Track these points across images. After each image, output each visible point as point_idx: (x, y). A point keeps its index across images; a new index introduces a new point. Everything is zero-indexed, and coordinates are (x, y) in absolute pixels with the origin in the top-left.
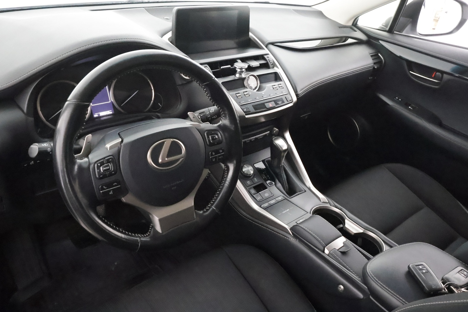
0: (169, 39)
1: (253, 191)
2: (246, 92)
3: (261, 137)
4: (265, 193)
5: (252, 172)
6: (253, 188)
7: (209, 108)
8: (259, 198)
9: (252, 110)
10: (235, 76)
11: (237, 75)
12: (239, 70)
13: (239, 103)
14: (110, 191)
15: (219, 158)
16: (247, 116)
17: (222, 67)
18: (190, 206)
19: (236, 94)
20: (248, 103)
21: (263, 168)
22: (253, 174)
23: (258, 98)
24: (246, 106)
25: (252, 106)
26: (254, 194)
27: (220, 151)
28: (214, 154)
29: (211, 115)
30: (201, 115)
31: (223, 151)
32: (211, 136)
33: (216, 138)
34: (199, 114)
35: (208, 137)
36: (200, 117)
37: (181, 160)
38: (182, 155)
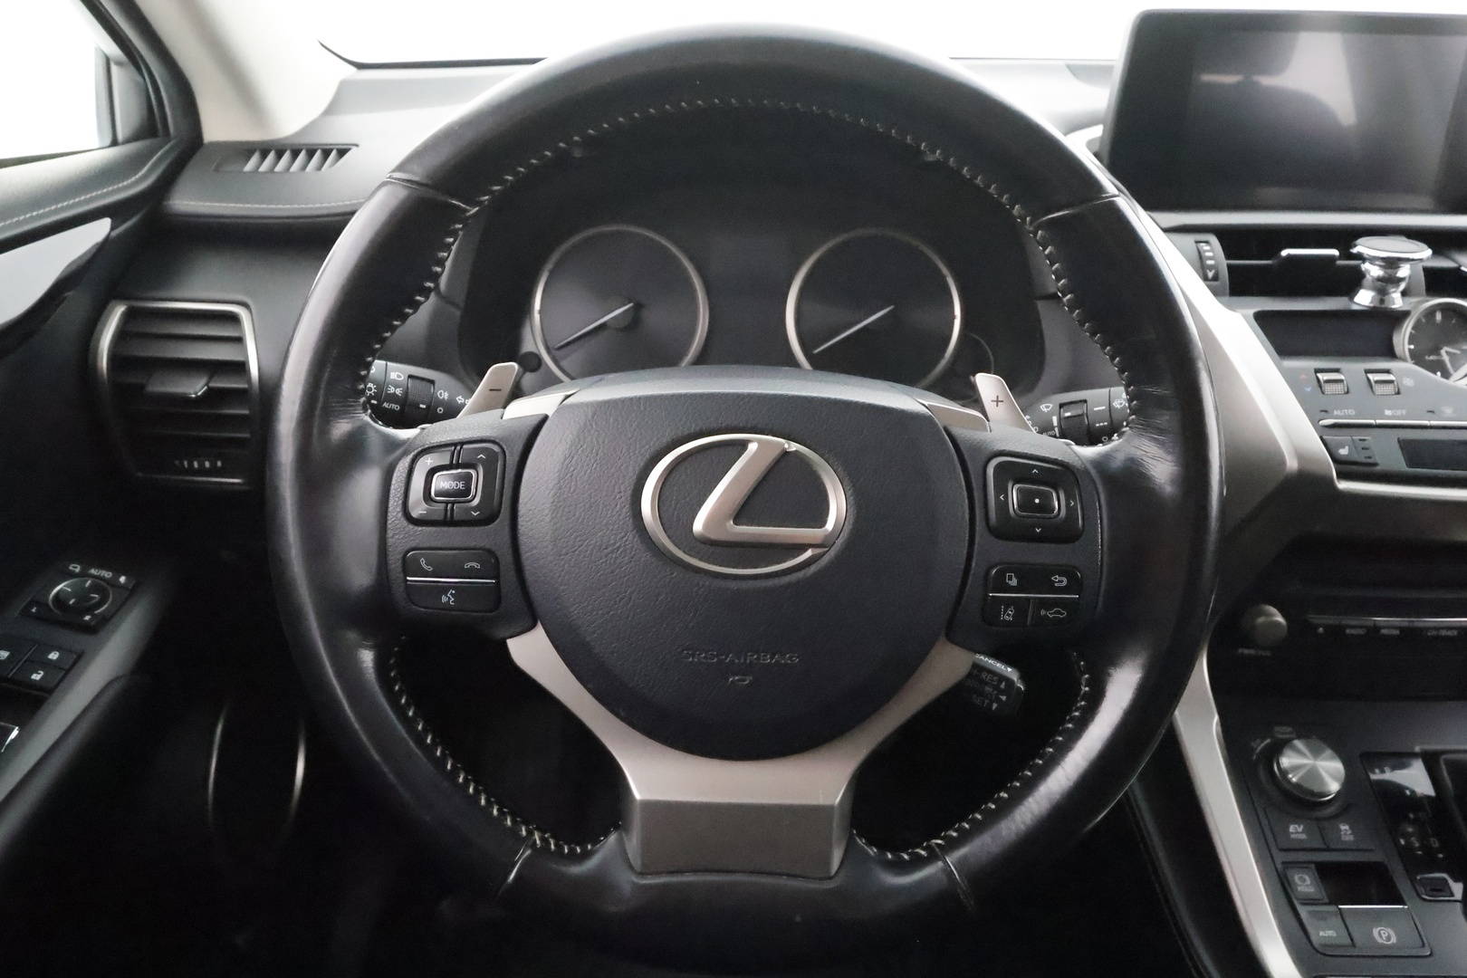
0: (1089, 144)
1: (1305, 884)
2: (1388, 372)
3: (1444, 633)
4: (1378, 918)
5: (1334, 787)
6: (1313, 866)
7: (1114, 390)
8: (1331, 933)
10: (1351, 299)
11: (1364, 298)
12: (1374, 271)
13: (1316, 414)
14: (444, 589)
15: (1043, 612)
16: (1343, 485)
17: (1284, 253)
18: (821, 798)
19: (1317, 371)
20: (1372, 422)
21: (1413, 792)
22: (1338, 793)
23: (1448, 411)
25: (1399, 441)
26: (1309, 901)
27: (1056, 578)
28: (1014, 582)
29: (1111, 422)
30: (1065, 412)
31: (1075, 585)
32: (1017, 486)
33: (1046, 507)
34: (1058, 408)
35: (1001, 489)
36: (1060, 420)
37: (809, 553)
38: (826, 530)
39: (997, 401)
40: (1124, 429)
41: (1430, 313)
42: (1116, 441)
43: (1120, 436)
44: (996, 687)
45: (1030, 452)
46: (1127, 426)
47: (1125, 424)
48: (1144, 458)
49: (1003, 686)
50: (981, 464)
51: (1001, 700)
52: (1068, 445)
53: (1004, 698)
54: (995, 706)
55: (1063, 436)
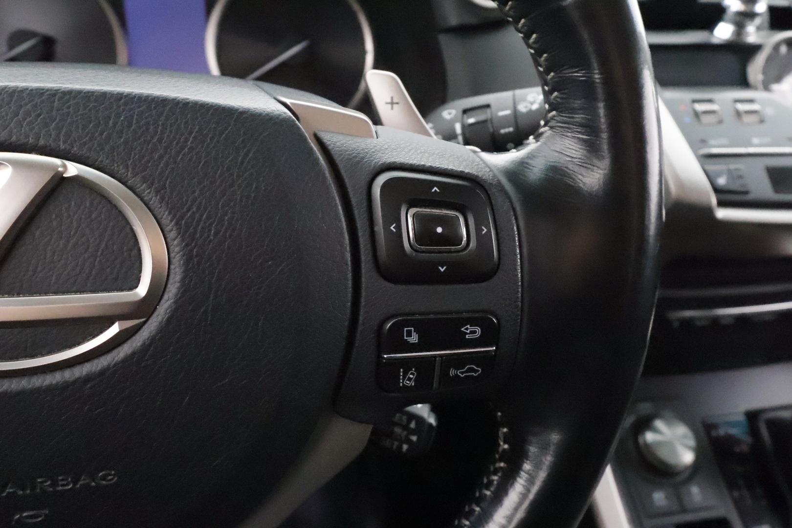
2: (751, 101)
5: (688, 458)
7: (519, 92)
9: (763, 188)
10: (711, 31)
11: (723, 32)
13: (696, 143)
15: (452, 372)
16: (722, 213)
19: (694, 101)
20: (743, 151)
24: (734, 165)
25: (767, 169)
27: (467, 329)
28: (414, 339)
29: (517, 127)
30: (469, 118)
31: (490, 335)
32: (413, 211)
33: (451, 238)
34: (460, 113)
35: (393, 217)
36: (464, 127)
37: (114, 330)
38: (137, 294)
39: (392, 103)
40: (542, 130)
41: (776, 47)
42: (532, 144)
43: (537, 138)
44: (406, 427)
45: (429, 164)
46: (545, 125)
47: (542, 123)
48: (570, 166)
49: (413, 425)
50: (364, 183)
51: (411, 441)
52: (475, 152)
53: (414, 438)
54: (405, 447)
55: (467, 142)
